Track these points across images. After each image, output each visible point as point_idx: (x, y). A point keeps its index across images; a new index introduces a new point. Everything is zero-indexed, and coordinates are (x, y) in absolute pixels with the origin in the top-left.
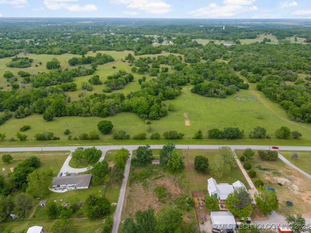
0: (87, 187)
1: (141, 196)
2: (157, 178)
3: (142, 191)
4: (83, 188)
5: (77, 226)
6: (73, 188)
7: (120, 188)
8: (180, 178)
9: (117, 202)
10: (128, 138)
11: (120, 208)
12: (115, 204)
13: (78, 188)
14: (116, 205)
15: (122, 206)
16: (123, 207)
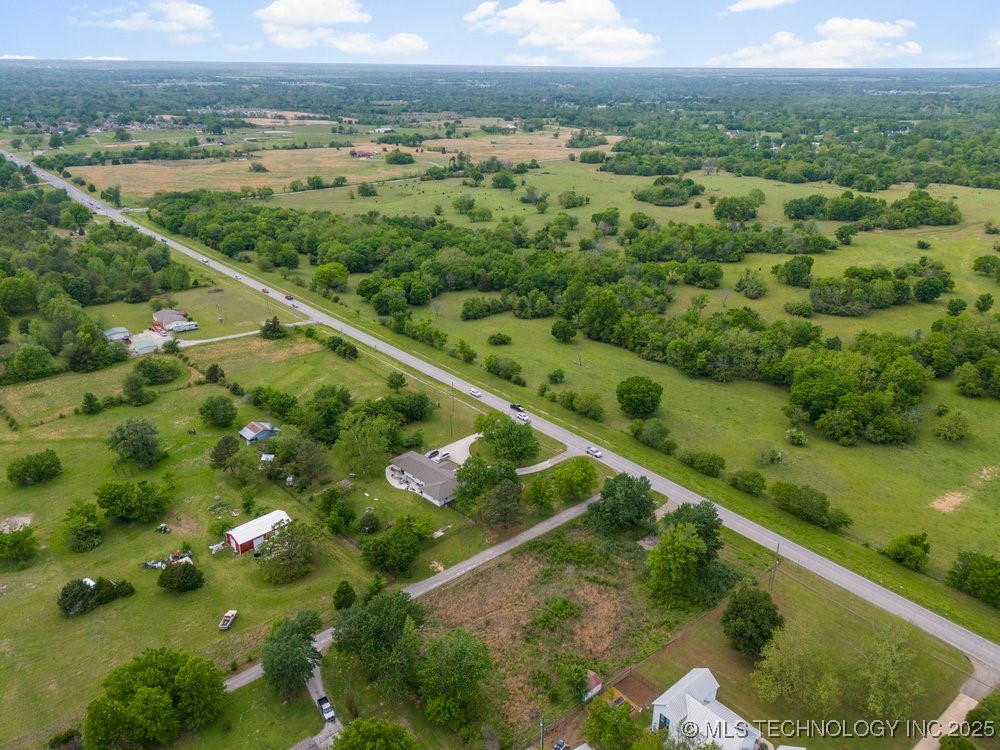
0: (438, 503)
1: (506, 590)
2: (594, 580)
3: (524, 582)
4: (430, 498)
5: (338, 559)
6: (417, 491)
7: (492, 545)
8: (655, 621)
9: (445, 568)
10: (668, 450)
11: (434, 583)
12: (441, 568)
13: (425, 495)
14: (439, 572)
15: (444, 581)
16: (444, 586)
